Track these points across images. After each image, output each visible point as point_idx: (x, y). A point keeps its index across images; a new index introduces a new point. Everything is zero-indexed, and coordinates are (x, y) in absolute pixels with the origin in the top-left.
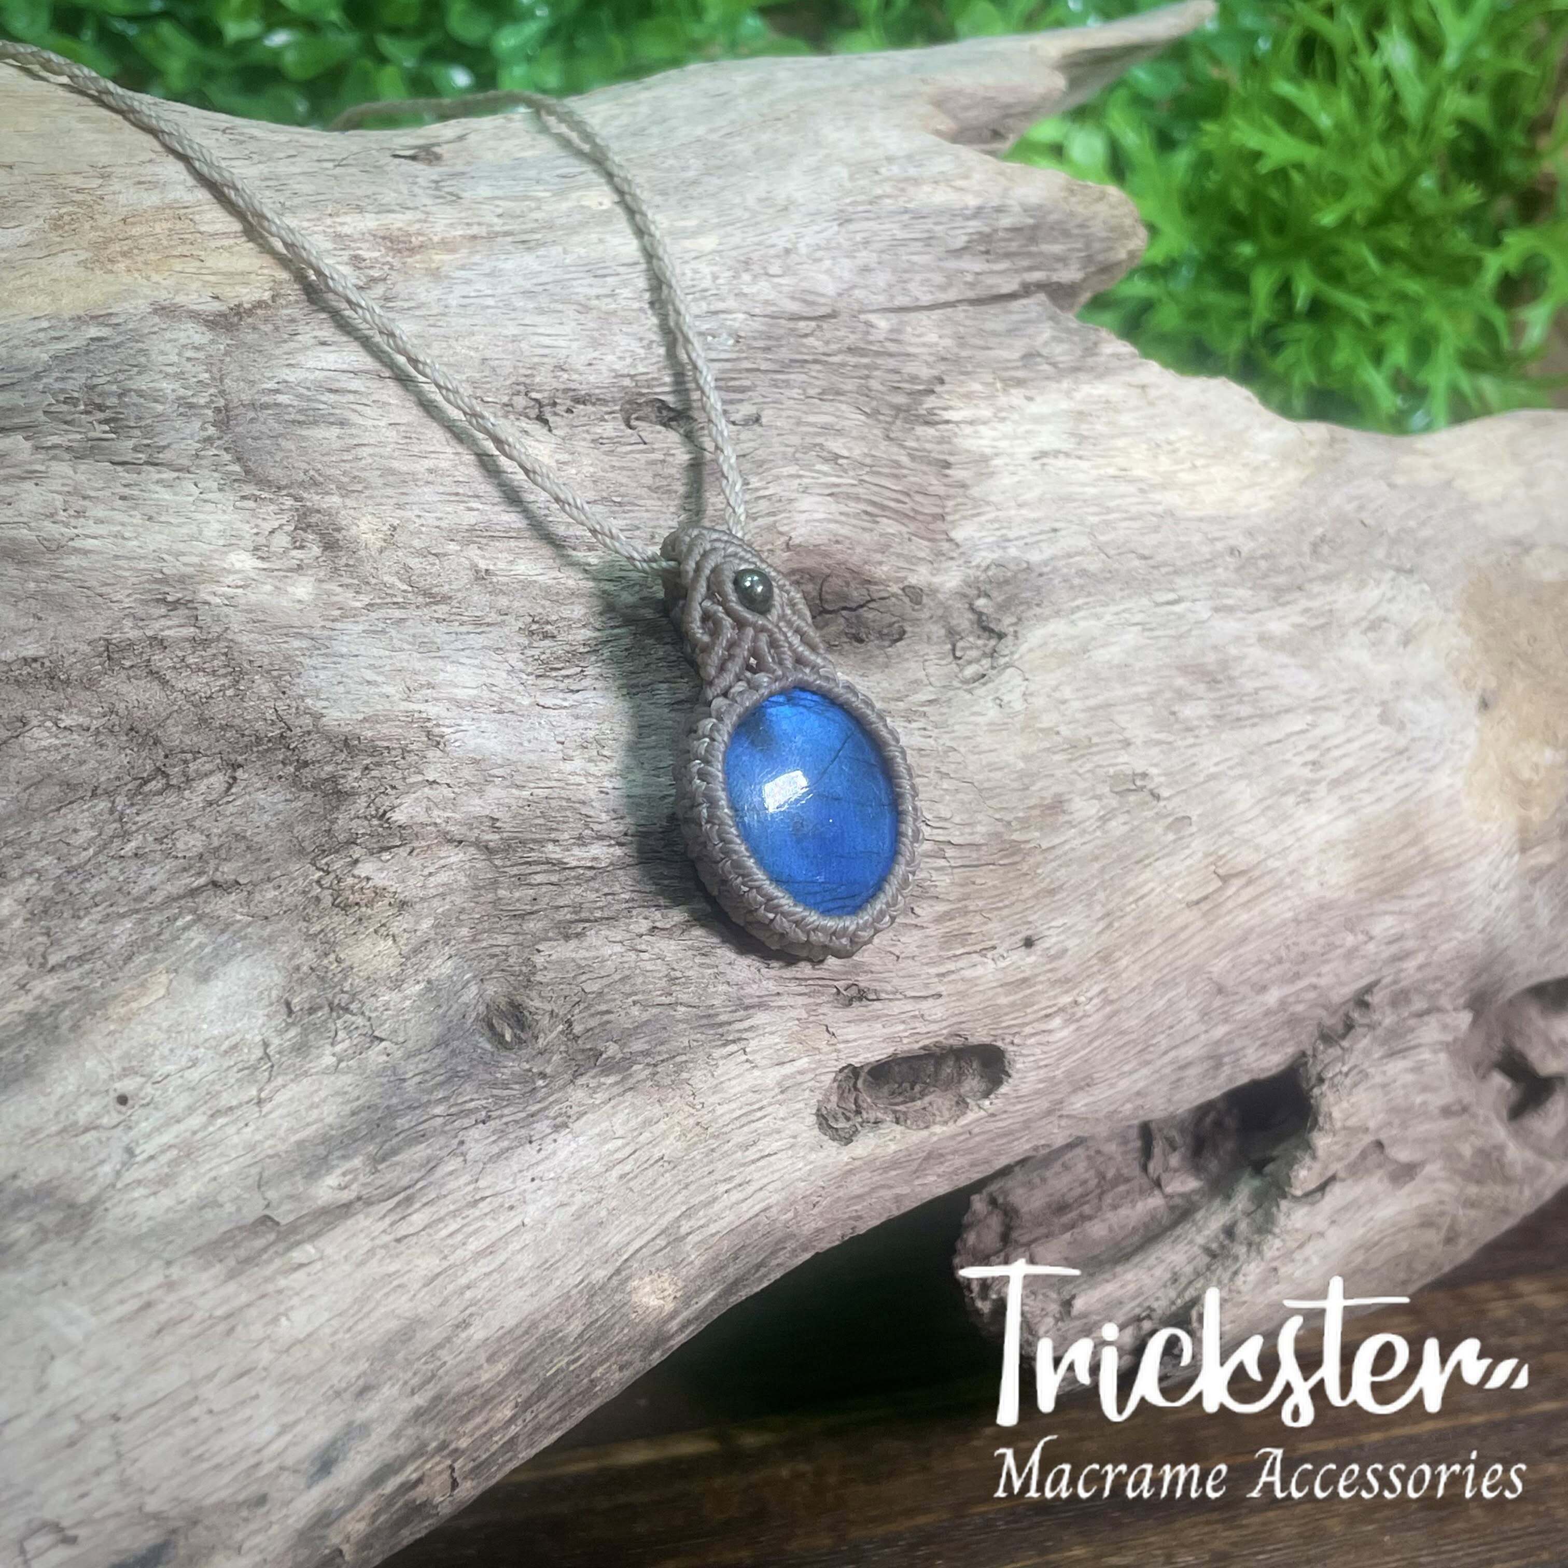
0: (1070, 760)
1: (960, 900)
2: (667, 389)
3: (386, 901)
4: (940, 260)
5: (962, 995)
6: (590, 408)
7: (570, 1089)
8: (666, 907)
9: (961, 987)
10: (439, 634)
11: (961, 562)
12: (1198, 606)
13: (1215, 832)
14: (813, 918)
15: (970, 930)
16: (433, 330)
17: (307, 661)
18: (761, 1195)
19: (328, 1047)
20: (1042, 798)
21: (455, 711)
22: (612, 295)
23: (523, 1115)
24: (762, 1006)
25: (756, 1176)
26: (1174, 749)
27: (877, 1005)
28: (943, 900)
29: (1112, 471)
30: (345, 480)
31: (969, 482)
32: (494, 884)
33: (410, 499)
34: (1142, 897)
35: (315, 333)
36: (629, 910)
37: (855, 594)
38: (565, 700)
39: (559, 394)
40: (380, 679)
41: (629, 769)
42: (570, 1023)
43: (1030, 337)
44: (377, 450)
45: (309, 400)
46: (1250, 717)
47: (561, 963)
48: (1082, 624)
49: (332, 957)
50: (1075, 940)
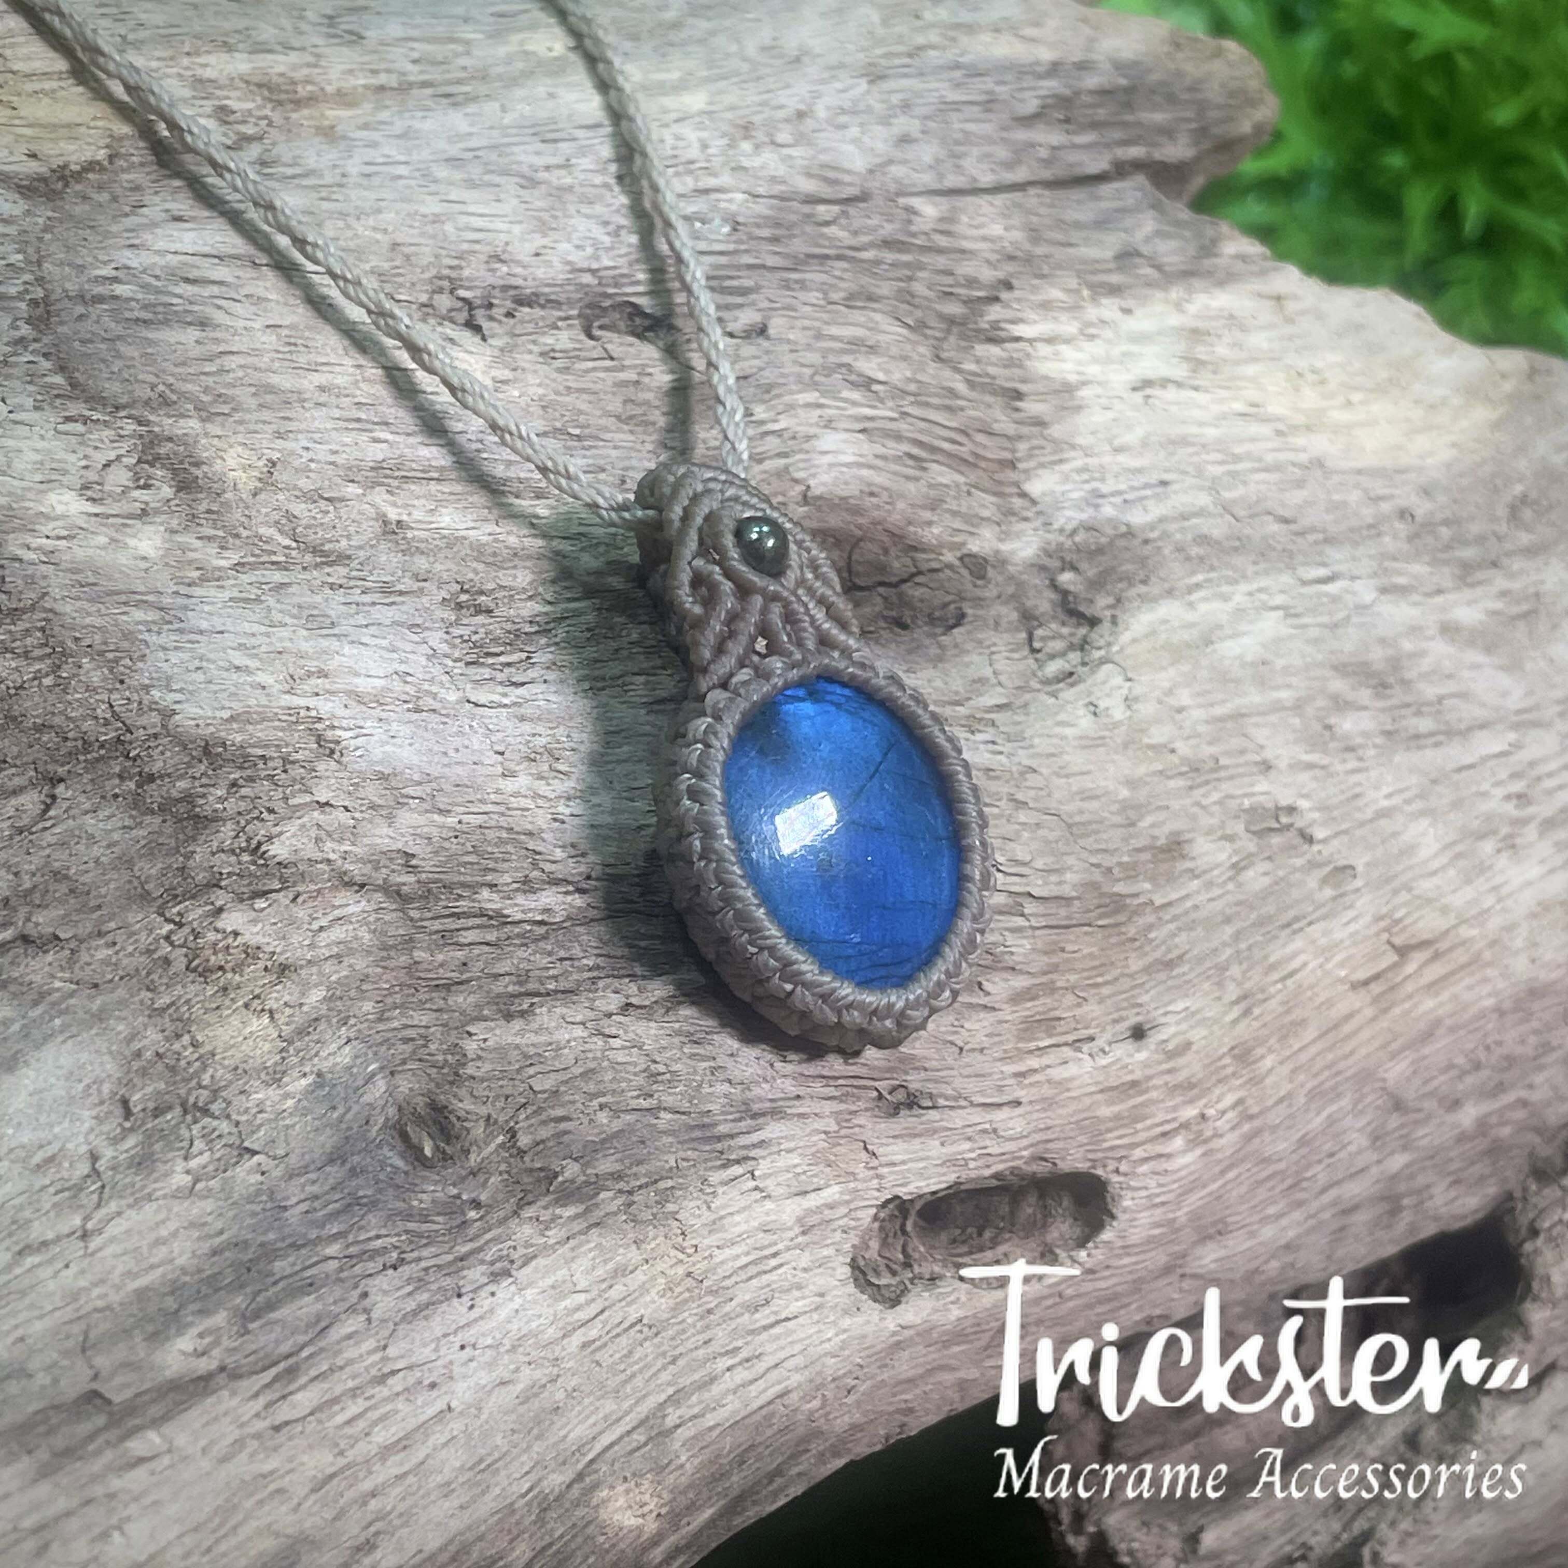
0: (1191, 788)
1: (1045, 973)
2: (641, 289)
3: (261, 965)
4: (1004, 129)
5: (1048, 1103)
6: (538, 312)
7: (513, 1223)
8: (644, 978)
9: (1047, 1091)
10: (334, 604)
11: (1038, 523)
12: (1358, 585)
13: (1388, 888)
14: (846, 990)
15: (1057, 1013)
16: (325, 205)
17: (153, 639)
18: (774, 1375)
19: (180, 1161)
20: (1155, 838)
21: (356, 709)
22: (566, 165)
23: (450, 1257)
24: (776, 1113)
25: (769, 1348)
26: (1331, 775)
27: (933, 1115)
28: (1021, 972)
29: (1239, 406)
30: (206, 398)
31: (1047, 419)
32: (409, 943)
33: (293, 426)
34: (1291, 974)
35: (168, 206)
36: (594, 981)
37: (896, 564)
38: (505, 695)
39: (496, 293)
40: (253, 664)
41: (592, 790)
42: (513, 1134)
43: (1126, 231)
44: (250, 360)
45: (158, 291)
46: (1432, 734)
47: (501, 1051)
48: (1204, 607)
49: (186, 1039)
50: (1201, 1030)
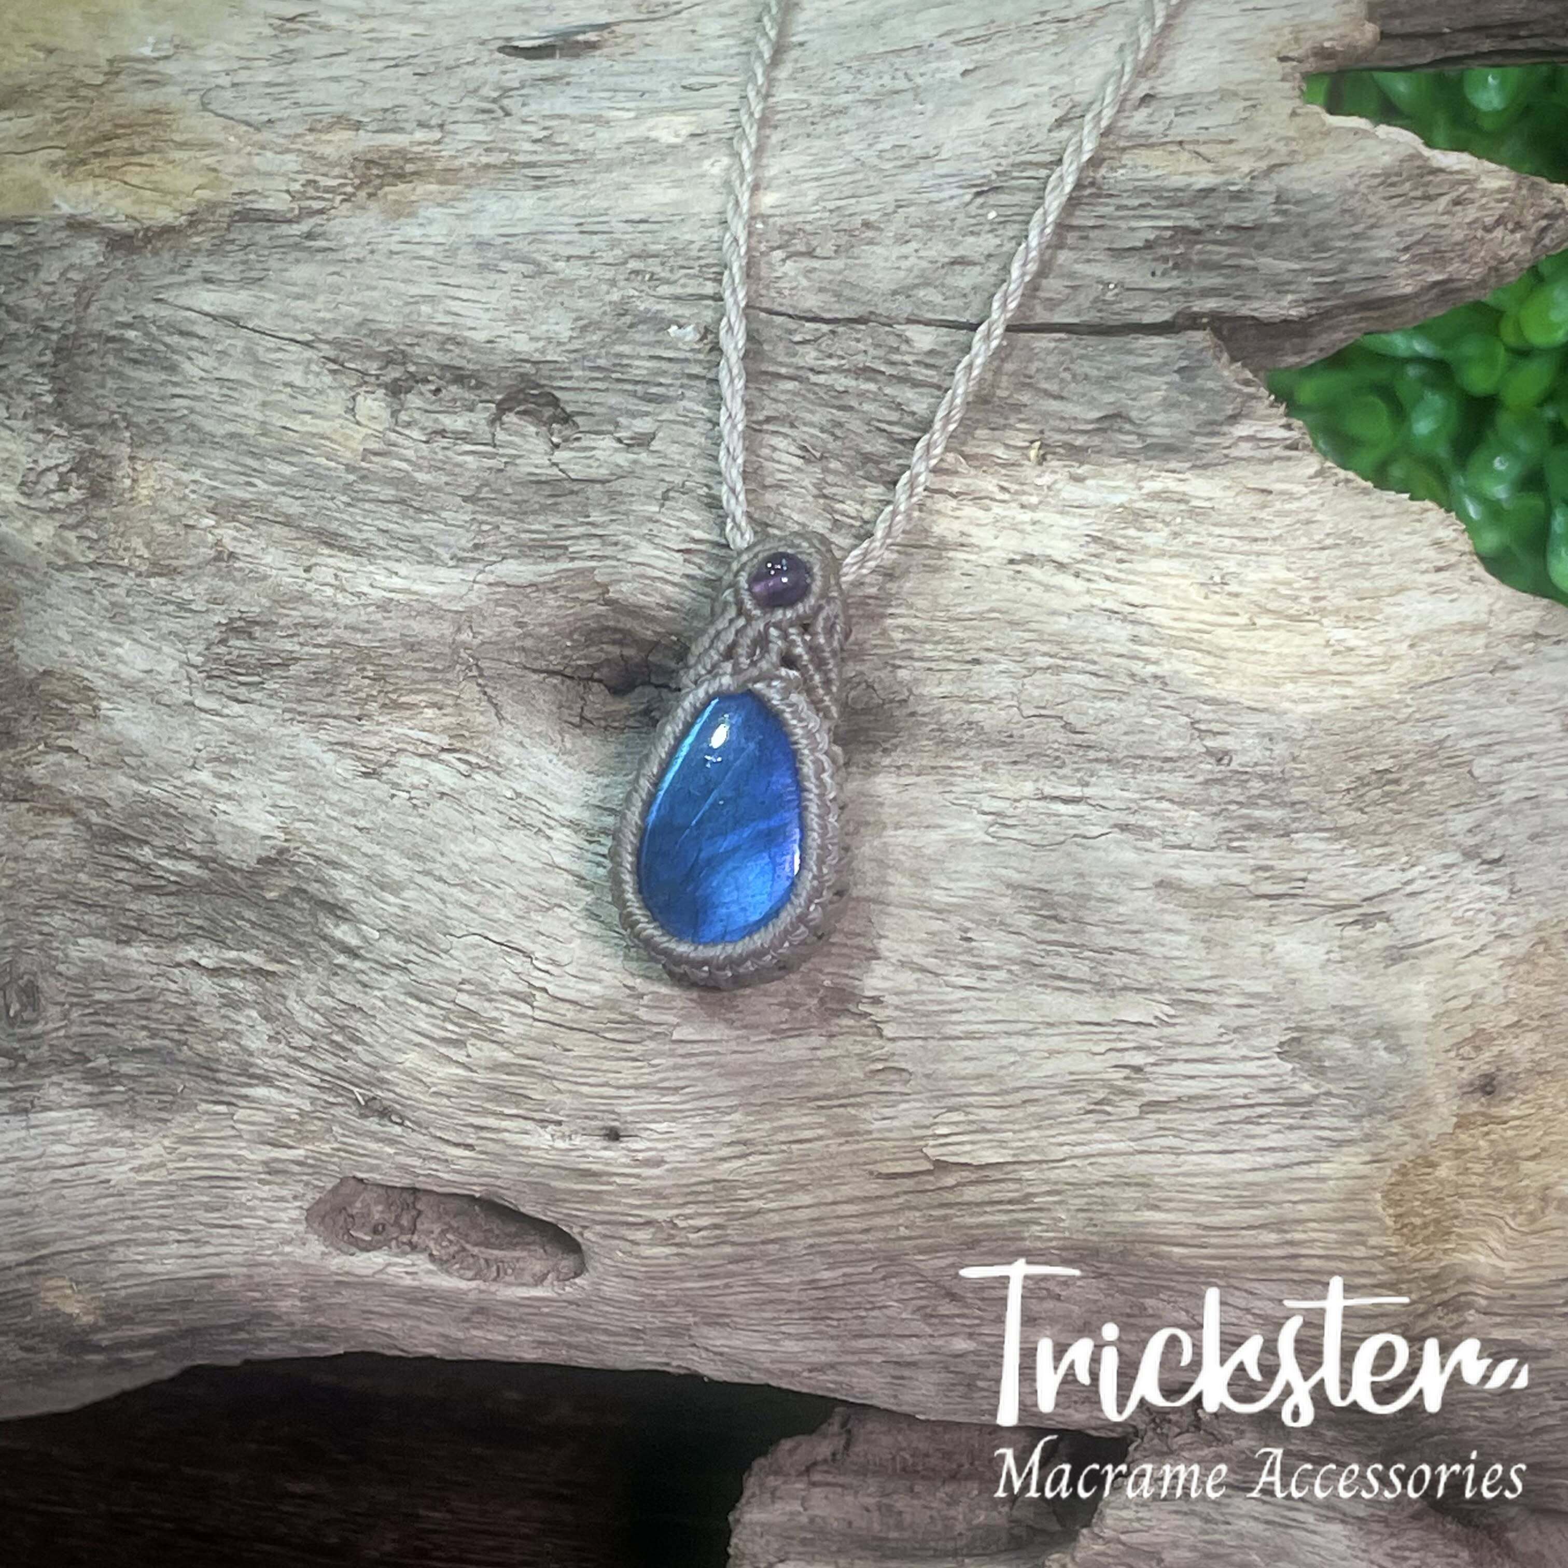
1: (528, 1057)
5: (500, 1159)
6: (463, 392)
7: (47, 1081)
9: (500, 1149)
13: (943, 1103)
15: (527, 1093)
17: (27, 602)
24: (266, 1080)
25: (214, 1240)
26: (940, 984)
27: (398, 1130)
32: (81, 866)
38: (226, 707)
39: (438, 370)
40: (68, 638)
44: (193, 404)
47: (90, 964)
50: (679, 1155)
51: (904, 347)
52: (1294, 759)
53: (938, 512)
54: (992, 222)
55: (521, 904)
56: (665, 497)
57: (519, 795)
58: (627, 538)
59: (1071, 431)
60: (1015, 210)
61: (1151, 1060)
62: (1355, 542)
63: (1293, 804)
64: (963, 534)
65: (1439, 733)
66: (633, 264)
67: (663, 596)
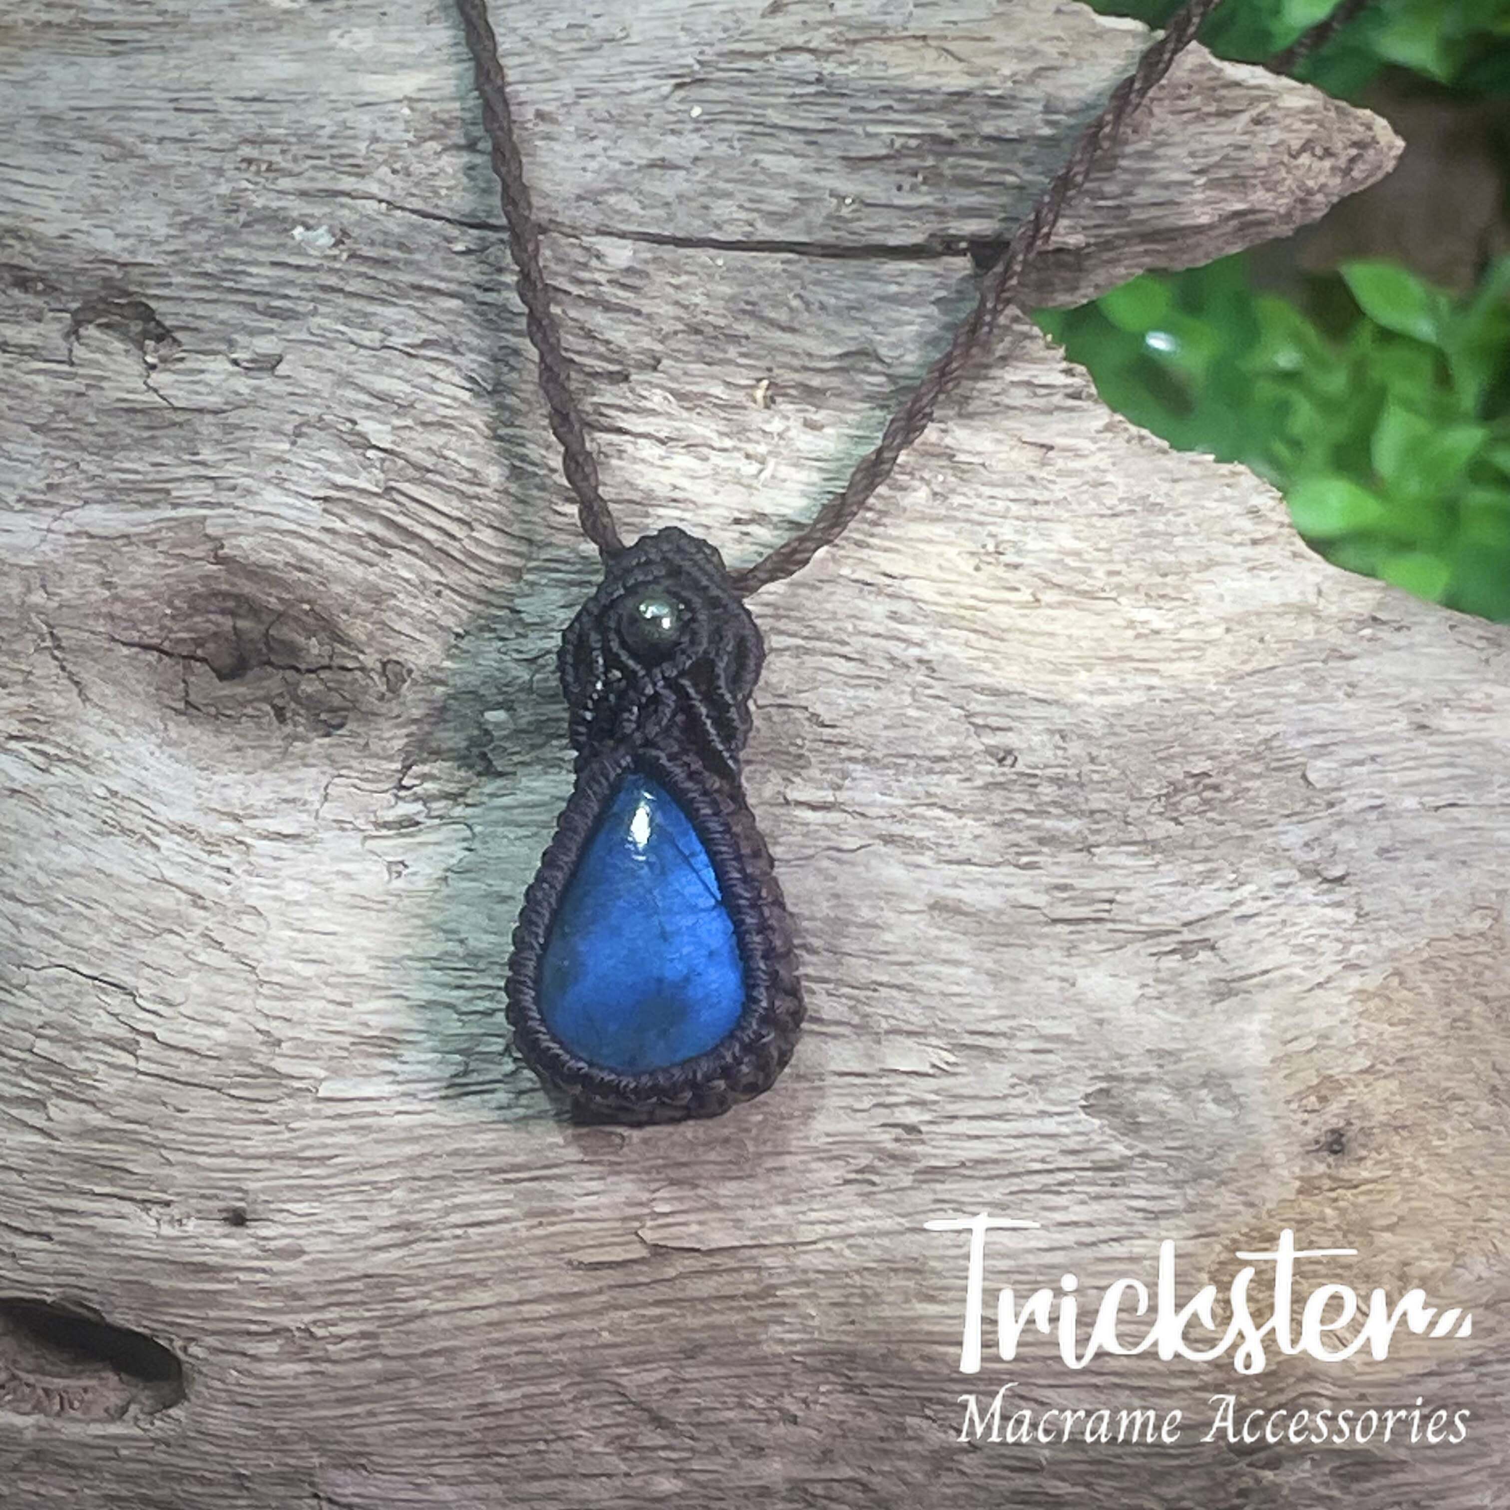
1: (130, 1121)
5: (87, 1251)
9: (87, 1238)
22: (187, 140)
28: (101, 1111)
37: (313, 651)
50: (324, 1243)
51: (594, 263)
52: (1093, 760)
53: (643, 461)
54: (696, 120)
55: (118, 928)
56: (298, 433)
57: (114, 794)
58: (247, 482)
59: (806, 369)
60: (727, 107)
61: (927, 1117)
62: (1155, 508)
63: (1092, 813)
64: (675, 487)
65: (1265, 731)
66: (247, 151)
67: (295, 554)
